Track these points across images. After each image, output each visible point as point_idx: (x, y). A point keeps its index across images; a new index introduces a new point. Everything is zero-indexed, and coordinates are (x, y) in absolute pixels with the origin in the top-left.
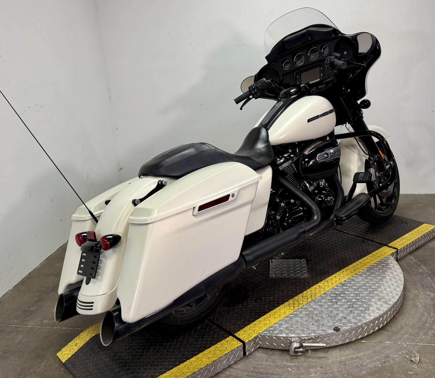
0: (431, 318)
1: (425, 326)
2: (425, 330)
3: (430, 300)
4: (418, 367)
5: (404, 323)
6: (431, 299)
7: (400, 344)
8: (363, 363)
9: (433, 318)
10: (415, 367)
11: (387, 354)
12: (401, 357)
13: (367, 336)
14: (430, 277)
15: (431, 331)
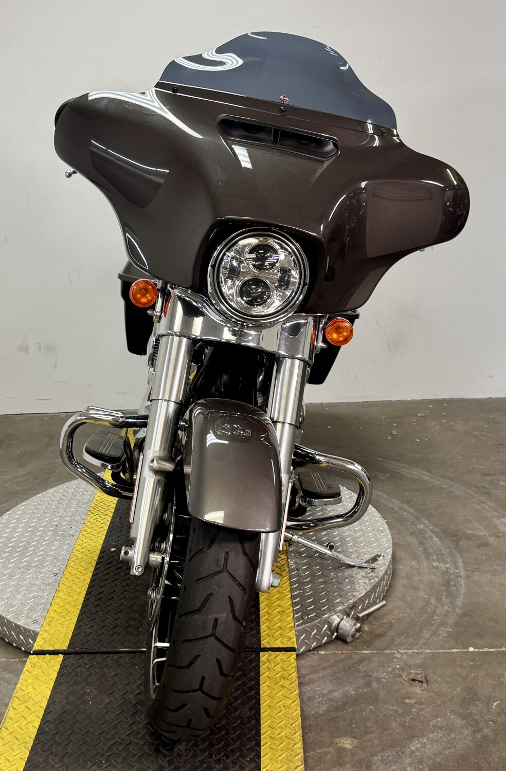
0: (444, 606)
2: (432, 627)
3: (440, 576)
4: (423, 690)
6: (442, 574)
7: (388, 654)
8: (323, 689)
9: (445, 606)
10: (416, 690)
11: (366, 672)
12: (391, 676)
13: (325, 643)
14: (438, 538)
15: (443, 628)
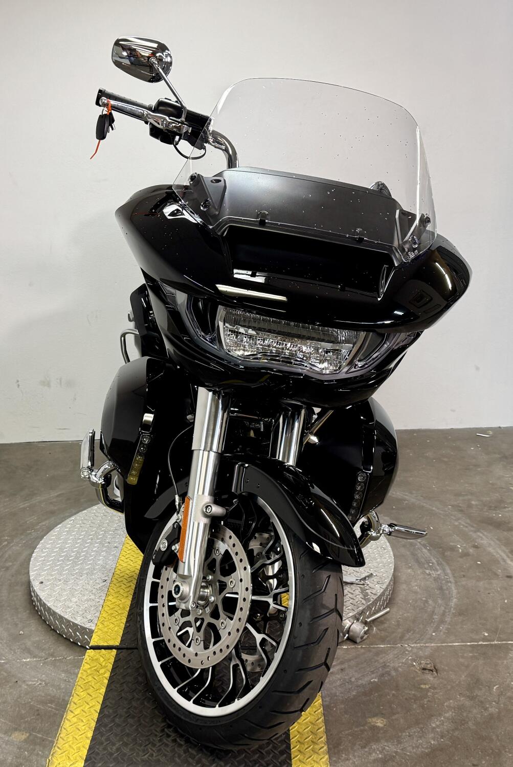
0: (440, 607)
1: (433, 619)
2: (434, 624)
3: (433, 582)
4: (434, 677)
5: (400, 616)
6: (435, 580)
7: (400, 648)
10: (428, 677)
12: (406, 665)
15: (443, 625)
